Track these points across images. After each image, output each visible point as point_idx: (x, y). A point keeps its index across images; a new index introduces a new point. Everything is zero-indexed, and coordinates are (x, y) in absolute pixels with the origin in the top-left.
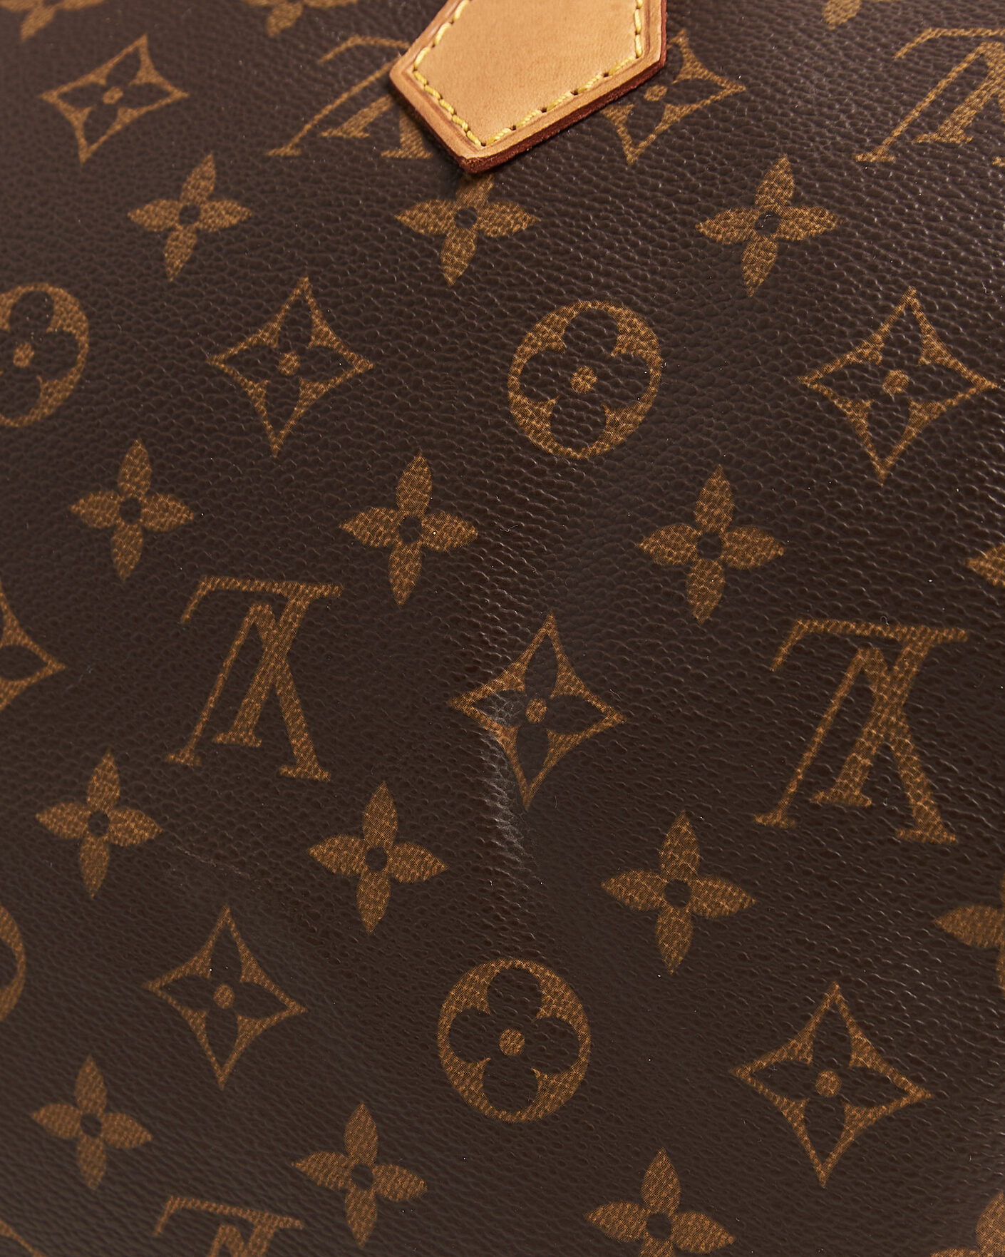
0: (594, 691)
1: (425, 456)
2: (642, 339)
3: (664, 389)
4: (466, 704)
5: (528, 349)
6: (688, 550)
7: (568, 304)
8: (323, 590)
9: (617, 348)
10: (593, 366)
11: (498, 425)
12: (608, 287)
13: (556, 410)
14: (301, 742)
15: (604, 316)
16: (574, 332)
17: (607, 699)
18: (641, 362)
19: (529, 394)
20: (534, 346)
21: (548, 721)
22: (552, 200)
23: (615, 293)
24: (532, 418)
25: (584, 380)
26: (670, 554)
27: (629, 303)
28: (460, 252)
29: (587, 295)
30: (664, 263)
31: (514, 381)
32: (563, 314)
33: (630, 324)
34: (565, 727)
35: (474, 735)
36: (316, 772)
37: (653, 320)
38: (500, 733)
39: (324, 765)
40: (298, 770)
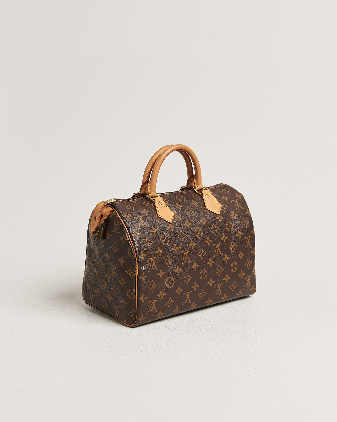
6: (238, 235)
8: (220, 243)
13: (229, 229)
14: (221, 253)
21: (234, 247)
31: (226, 227)
32: (227, 223)
34: (235, 247)
35: (230, 249)
36: (222, 255)
38: (231, 249)
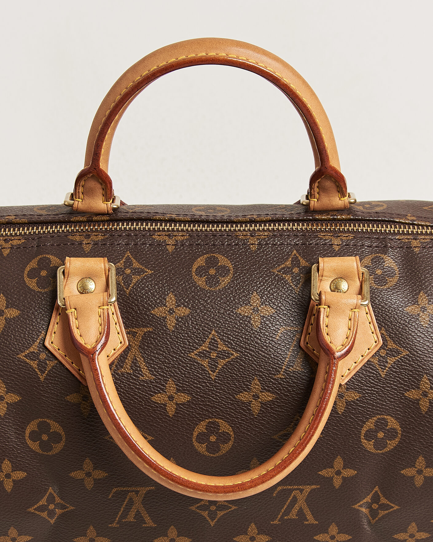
0: (391, 502)
1: (340, 456)
2: (394, 424)
3: (402, 435)
4: (356, 507)
5: (365, 429)
6: (414, 473)
7: (374, 417)
8: (314, 487)
9: (388, 426)
10: (382, 431)
11: (359, 447)
12: (383, 411)
13: (374, 443)
14: (308, 516)
15: (383, 419)
16: (376, 424)
17: (394, 503)
18: (394, 429)
19: (366, 439)
20: (366, 428)
21: (379, 508)
22: (364, 390)
23: (385, 413)
24: (368, 445)
25: (381, 435)
26: (409, 474)
27: (389, 415)
28: (342, 406)
29: (378, 414)
30: (397, 404)
31: (362, 437)
32: (373, 419)
33: (391, 420)
34: (383, 509)
35: (358, 512)
36: (314, 522)
37: (397, 419)
38: (365, 511)
39: (316, 520)
40: (309, 522)
